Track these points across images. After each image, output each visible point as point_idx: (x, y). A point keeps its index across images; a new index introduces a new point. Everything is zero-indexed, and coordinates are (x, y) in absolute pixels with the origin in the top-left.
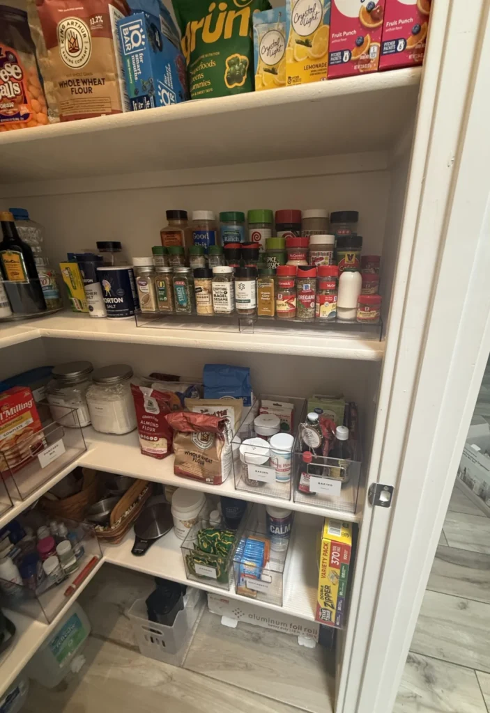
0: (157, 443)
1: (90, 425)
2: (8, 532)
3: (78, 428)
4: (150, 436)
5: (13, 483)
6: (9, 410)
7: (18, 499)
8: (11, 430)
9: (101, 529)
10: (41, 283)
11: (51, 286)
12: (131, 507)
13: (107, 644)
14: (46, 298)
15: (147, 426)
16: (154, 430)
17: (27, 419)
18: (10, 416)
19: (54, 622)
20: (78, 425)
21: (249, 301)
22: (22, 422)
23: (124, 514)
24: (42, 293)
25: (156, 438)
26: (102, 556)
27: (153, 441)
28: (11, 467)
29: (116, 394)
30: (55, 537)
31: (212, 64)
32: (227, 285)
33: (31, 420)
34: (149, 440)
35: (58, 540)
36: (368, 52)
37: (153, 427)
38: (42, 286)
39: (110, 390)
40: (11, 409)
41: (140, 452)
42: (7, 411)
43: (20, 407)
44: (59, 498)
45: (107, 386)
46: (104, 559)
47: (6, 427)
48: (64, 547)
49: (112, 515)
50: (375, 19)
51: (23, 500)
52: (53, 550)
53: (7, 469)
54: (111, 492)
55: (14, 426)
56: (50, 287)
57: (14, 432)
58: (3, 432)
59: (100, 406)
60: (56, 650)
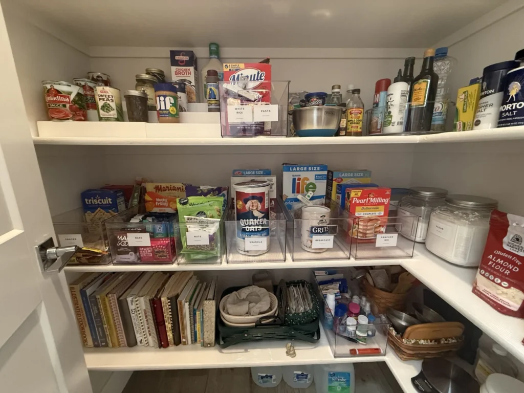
0: (505, 290)
1: (423, 243)
3: (412, 241)
4: (495, 276)
5: (355, 249)
6: (373, 198)
7: (353, 257)
8: (368, 213)
9: (394, 333)
10: (434, 109)
11: (441, 113)
12: (429, 341)
14: (433, 123)
15: (497, 264)
16: (507, 272)
17: (380, 211)
18: (372, 203)
19: (338, 360)
20: (413, 238)
22: (376, 211)
23: (420, 340)
24: (432, 118)
25: (505, 284)
26: (385, 355)
27: (500, 284)
28: (359, 238)
29: (466, 220)
30: (361, 309)
33: (382, 213)
34: (493, 281)
35: (362, 312)
37: (507, 268)
38: (434, 112)
39: (460, 214)
40: (374, 199)
41: (471, 288)
42: (372, 199)
43: (380, 200)
44: (375, 286)
45: (459, 209)
46: (386, 359)
47: (367, 208)
48: (363, 320)
49: (409, 329)
51: (356, 259)
52: (356, 315)
53: (356, 237)
54: (416, 313)
55: (372, 211)
57: (370, 216)
58: (364, 211)
59: (441, 225)
60: (330, 381)
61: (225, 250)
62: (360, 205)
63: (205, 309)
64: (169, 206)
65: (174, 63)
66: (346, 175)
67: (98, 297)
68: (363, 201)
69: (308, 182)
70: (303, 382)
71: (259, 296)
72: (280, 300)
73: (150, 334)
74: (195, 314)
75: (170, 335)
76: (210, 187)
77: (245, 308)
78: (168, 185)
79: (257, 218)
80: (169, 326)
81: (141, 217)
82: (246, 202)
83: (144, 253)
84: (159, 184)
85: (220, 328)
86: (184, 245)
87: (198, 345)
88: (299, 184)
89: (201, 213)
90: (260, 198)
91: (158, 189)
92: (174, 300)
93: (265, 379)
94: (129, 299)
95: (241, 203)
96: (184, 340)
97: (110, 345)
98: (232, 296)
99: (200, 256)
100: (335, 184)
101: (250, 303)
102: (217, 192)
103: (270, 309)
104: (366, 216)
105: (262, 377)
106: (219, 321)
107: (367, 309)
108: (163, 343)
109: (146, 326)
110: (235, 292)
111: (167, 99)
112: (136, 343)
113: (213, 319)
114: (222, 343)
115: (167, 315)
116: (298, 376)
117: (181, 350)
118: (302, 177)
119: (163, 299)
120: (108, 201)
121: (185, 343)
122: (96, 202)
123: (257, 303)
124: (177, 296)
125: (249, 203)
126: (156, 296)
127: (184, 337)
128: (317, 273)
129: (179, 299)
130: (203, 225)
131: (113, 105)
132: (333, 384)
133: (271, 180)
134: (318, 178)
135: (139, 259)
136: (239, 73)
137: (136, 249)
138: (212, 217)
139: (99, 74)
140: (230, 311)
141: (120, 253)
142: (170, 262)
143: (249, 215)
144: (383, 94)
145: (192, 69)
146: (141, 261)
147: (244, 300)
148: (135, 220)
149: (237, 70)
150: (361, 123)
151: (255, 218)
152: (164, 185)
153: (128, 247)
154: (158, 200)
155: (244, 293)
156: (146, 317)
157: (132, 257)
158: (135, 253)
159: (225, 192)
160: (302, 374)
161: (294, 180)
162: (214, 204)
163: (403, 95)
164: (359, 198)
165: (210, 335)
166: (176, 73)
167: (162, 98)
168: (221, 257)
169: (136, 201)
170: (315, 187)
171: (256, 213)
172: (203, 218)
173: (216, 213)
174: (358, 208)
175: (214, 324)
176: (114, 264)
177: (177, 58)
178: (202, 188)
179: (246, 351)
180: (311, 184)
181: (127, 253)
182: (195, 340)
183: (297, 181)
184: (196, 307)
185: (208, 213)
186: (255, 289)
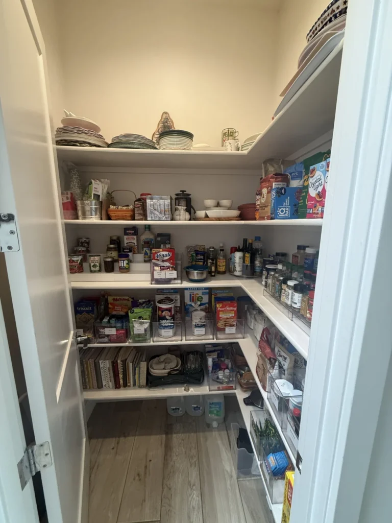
1: (253, 329)
2: (219, 352)
8: (226, 315)
9: (239, 377)
13: (226, 432)
18: (228, 310)
19: (211, 392)
21: (296, 304)
22: (230, 314)
26: (235, 389)
29: (262, 322)
30: (227, 366)
31: (305, 194)
32: (290, 292)
33: (233, 315)
35: (227, 368)
36: (318, 210)
39: (261, 319)
40: (229, 308)
42: (227, 308)
43: (232, 308)
46: (235, 391)
47: (225, 313)
48: (227, 371)
50: (320, 198)
51: (217, 339)
52: (224, 370)
53: (219, 327)
55: (228, 314)
56: (259, 267)
59: (256, 323)
60: (211, 407)
61: (152, 335)
62: (221, 311)
63: (141, 366)
64: (122, 311)
65: (126, 234)
66: (219, 292)
67: (84, 360)
68: (223, 309)
69: (198, 296)
70: (197, 412)
71: (170, 359)
72: (182, 362)
73: (111, 381)
74: (135, 370)
75: (121, 382)
76: (144, 300)
77: (162, 366)
78: (121, 297)
79: (168, 319)
80: (121, 376)
81: (108, 318)
82: (162, 312)
83: (112, 338)
84: (115, 297)
85: (149, 377)
86: (132, 333)
87: (137, 387)
88: (193, 297)
89: (140, 318)
90: (169, 310)
91: (115, 300)
92: (124, 362)
93: (175, 411)
94: (100, 362)
95: (160, 312)
96: (128, 384)
97: (88, 387)
98: (156, 360)
99: (140, 339)
100: (213, 296)
101: (166, 363)
102: (148, 303)
103: (177, 366)
104: (225, 317)
105: (173, 409)
106: (148, 373)
107: (230, 366)
108: (117, 386)
109: (109, 376)
110: (157, 358)
111: (125, 262)
112: (102, 387)
113: (145, 372)
114: (149, 385)
115: (120, 370)
116: (195, 408)
117: (127, 389)
118: (195, 293)
119: (119, 361)
120: (90, 308)
121: (129, 386)
122: (83, 309)
123: (169, 363)
124: (126, 360)
125: (164, 312)
126: (114, 360)
127: (129, 383)
128: (206, 346)
129: (127, 361)
130: (141, 323)
131: (98, 264)
132: (212, 409)
133: (177, 297)
134: (203, 293)
135: (109, 340)
136: (160, 253)
137: (108, 336)
138: (146, 319)
139: (85, 239)
140: (155, 368)
141: (100, 338)
142: (125, 342)
143: (164, 318)
144: (233, 254)
145: (135, 237)
146: (110, 342)
147: (162, 362)
148: (105, 320)
149: (159, 252)
150: (224, 267)
151: (167, 319)
152: (118, 298)
153: (105, 335)
154: (116, 307)
155: (162, 358)
156: (109, 371)
157: (106, 339)
158: (108, 337)
159: (152, 303)
160: (197, 407)
161: (190, 295)
162: (146, 312)
163: (240, 258)
164: (221, 308)
165: (143, 381)
166: (127, 239)
167: (122, 262)
168: (150, 339)
169: (103, 307)
170: (202, 298)
171: (168, 317)
172: (141, 320)
173: (148, 317)
174: (220, 312)
175: (145, 374)
176: (97, 343)
177: (127, 232)
178: (140, 301)
179: (163, 389)
180: (200, 297)
181: (104, 338)
182: (135, 385)
183: (192, 295)
184: (136, 366)
185: (144, 317)
186: (169, 356)
